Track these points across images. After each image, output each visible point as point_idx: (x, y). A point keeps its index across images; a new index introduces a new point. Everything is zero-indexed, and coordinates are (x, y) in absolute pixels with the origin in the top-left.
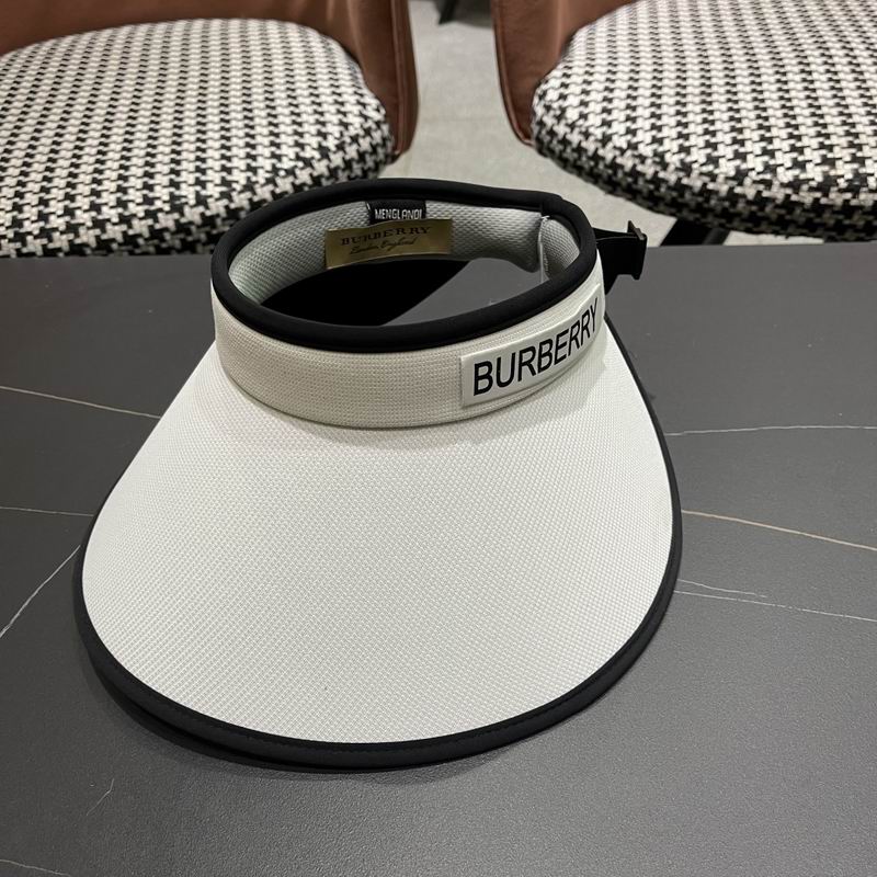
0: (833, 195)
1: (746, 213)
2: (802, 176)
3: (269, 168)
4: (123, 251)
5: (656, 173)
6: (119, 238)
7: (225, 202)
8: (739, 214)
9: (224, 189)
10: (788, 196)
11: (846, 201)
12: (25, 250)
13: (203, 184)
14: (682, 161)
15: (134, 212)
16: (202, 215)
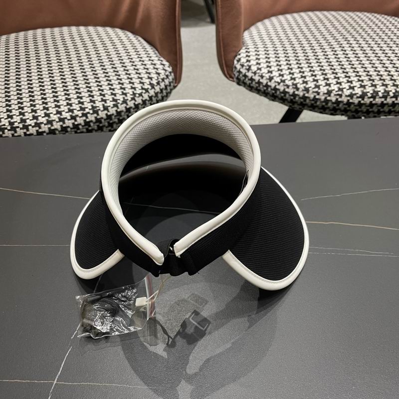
0: (366, 100)
1: (331, 107)
2: (354, 92)
3: (132, 93)
4: (72, 131)
5: (294, 92)
6: (71, 126)
7: (115, 108)
8: (328, 108)
9: (114, 103)
10: (348, 100)
11: (371, 102)
12: (28, 133)
13: (105, 101)
14: (305, 87)
15: (77, 114)
16: (107, 114)
